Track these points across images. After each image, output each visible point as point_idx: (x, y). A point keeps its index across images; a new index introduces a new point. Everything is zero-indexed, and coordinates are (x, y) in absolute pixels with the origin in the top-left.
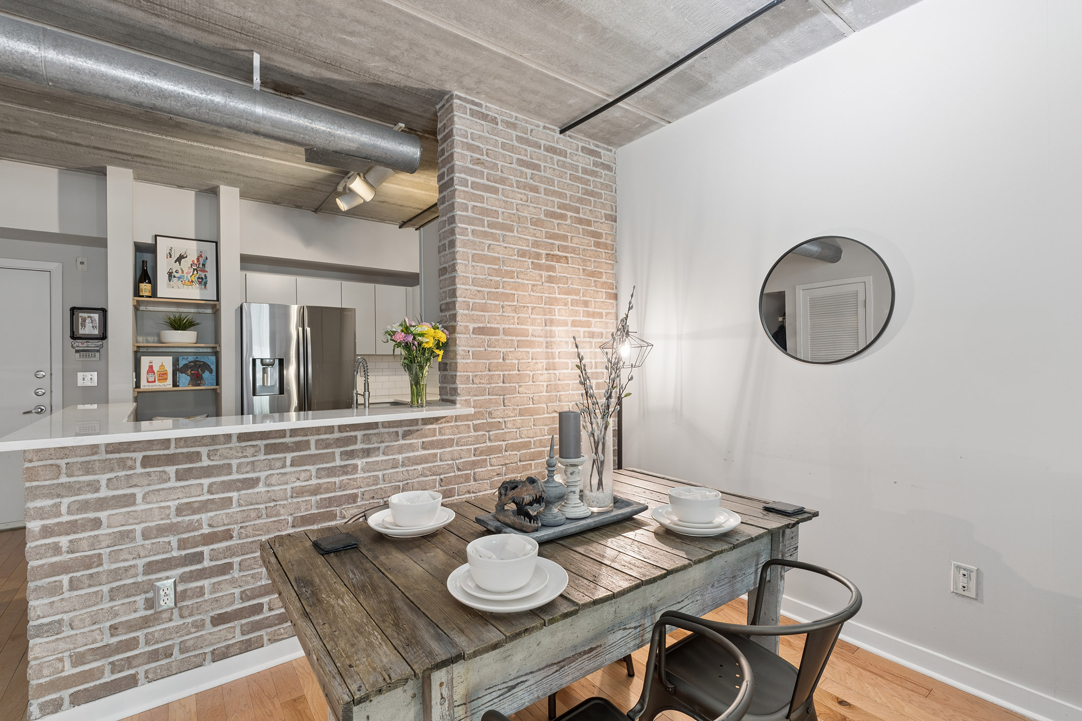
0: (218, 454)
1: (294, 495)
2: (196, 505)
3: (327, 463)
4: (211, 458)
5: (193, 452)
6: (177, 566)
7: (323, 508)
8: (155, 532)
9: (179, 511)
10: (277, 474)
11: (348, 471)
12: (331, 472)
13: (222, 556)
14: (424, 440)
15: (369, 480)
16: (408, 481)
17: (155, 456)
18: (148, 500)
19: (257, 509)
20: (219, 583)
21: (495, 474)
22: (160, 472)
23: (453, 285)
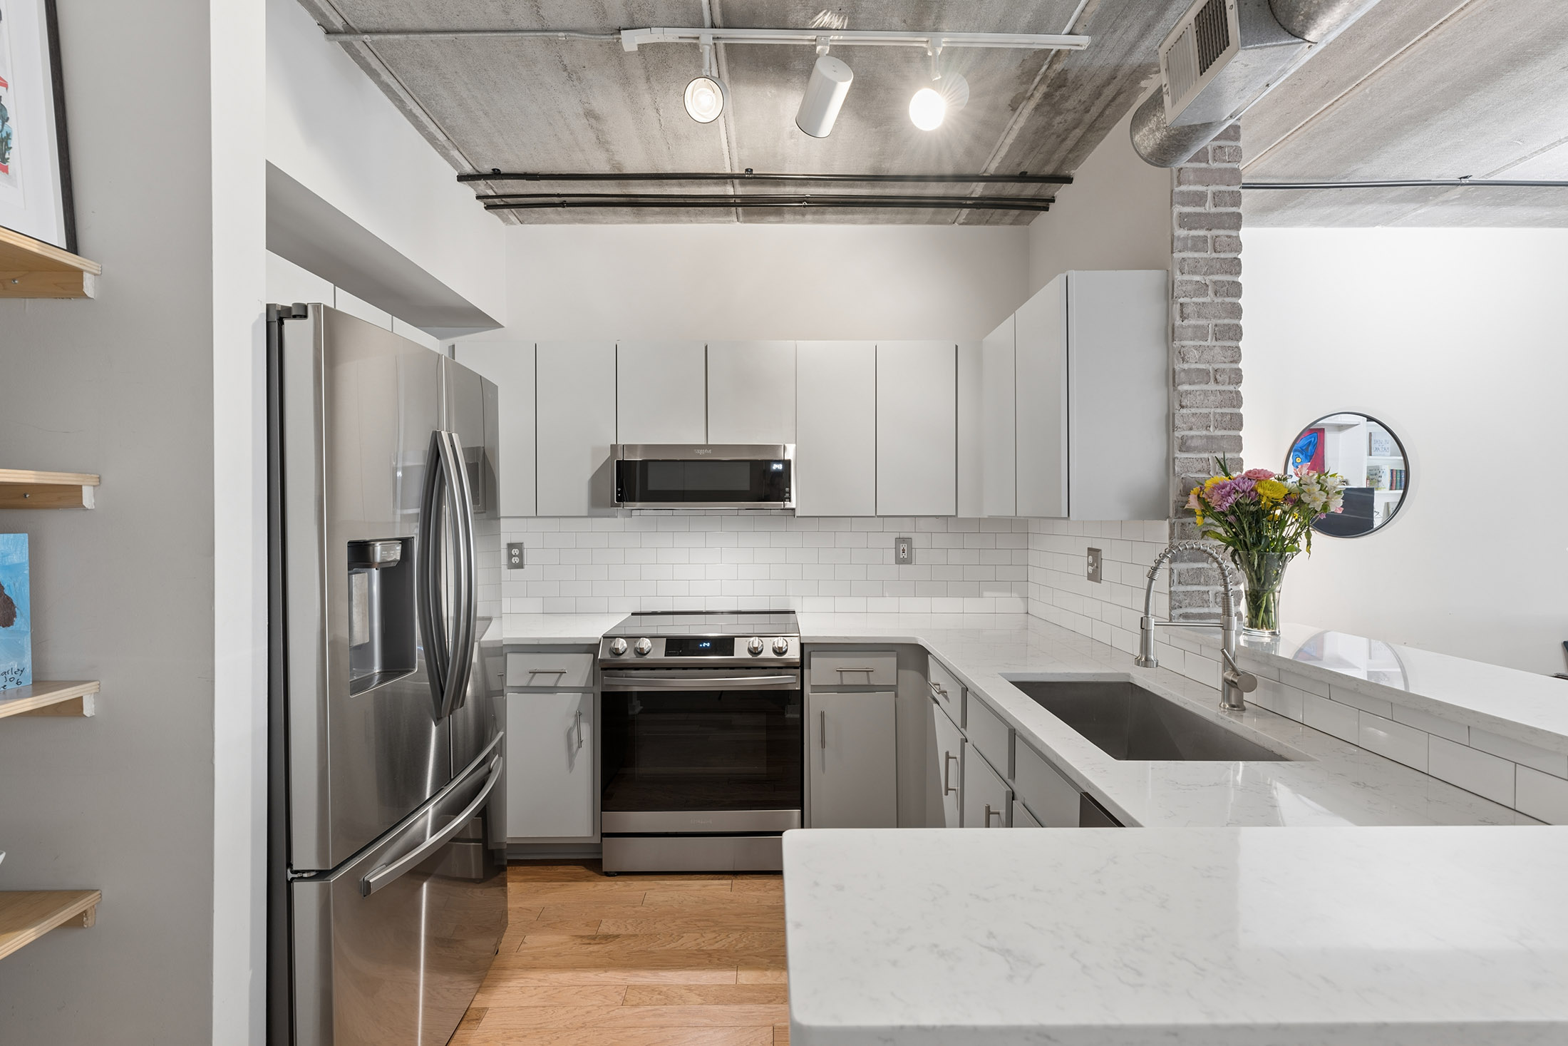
23: (1234, 407)
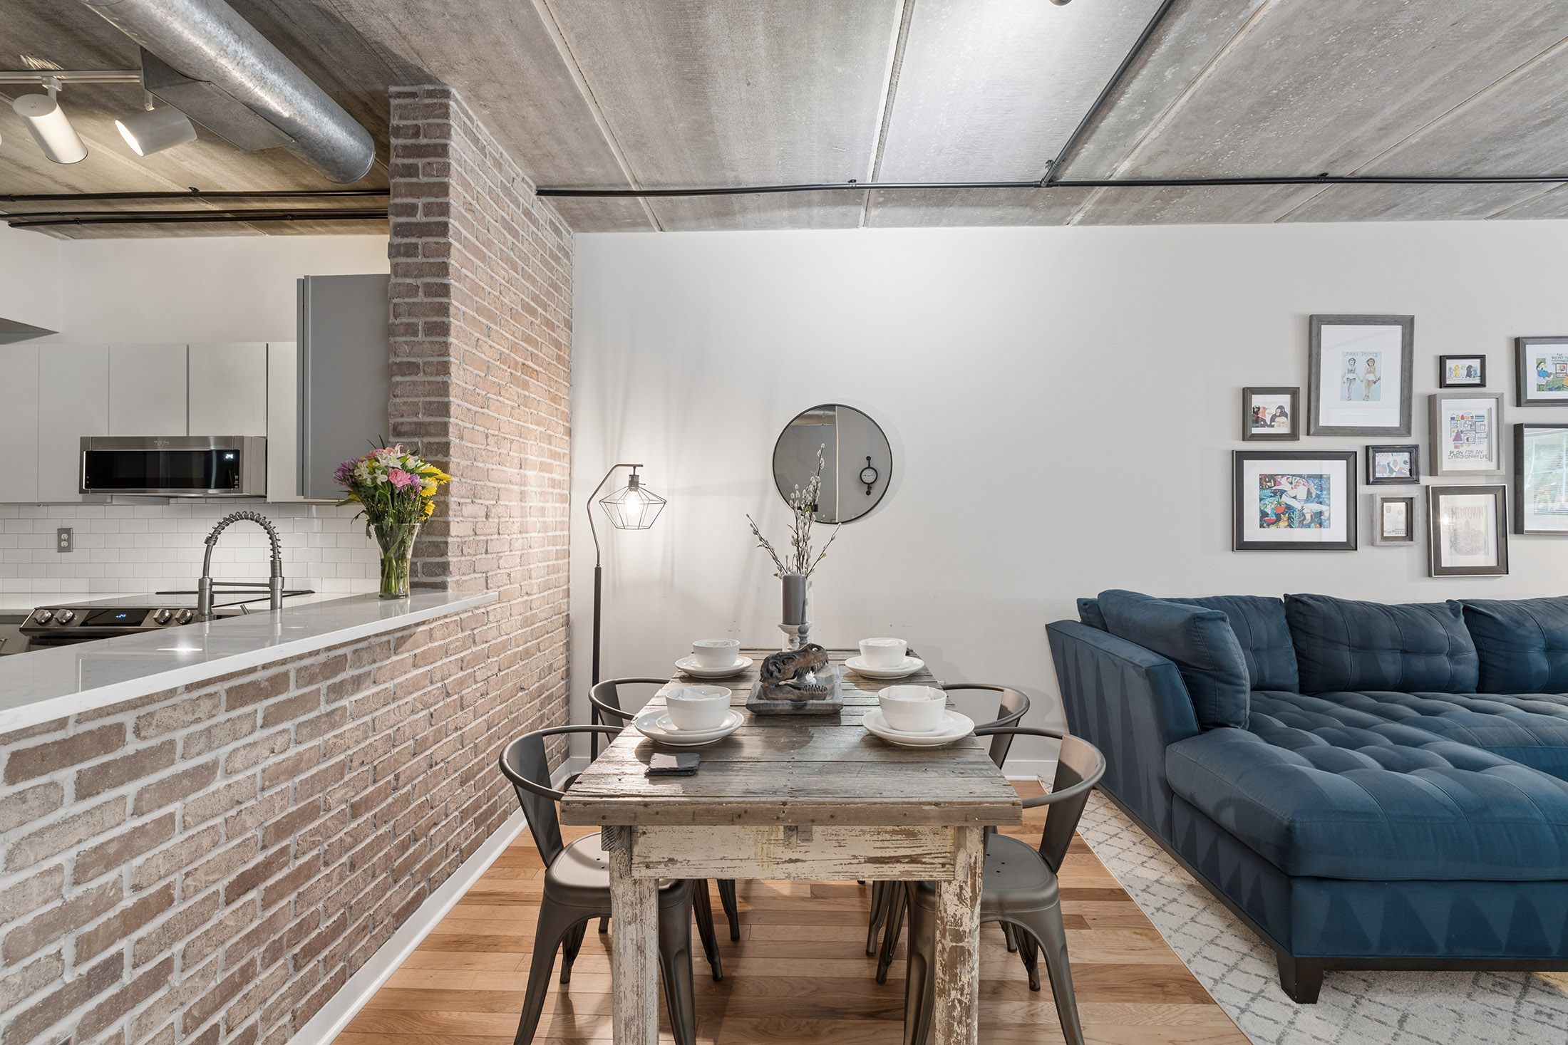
0: (154, 723)
1: (267, 783)
2: (112, 849)
3: (310, 711)
4: (142, 735)
5: (111, 726)
6: (72, 1006)
7: (304, 800)
8: (31, 938)
9: (81, 872)
10: (244, 747)
11: (335, 722)
12: (314, 727)
13: (154, 948)
14: (417, 651)
15: (358, 733)
16: (400, 725)
17: (36, 748)
18: (19, 861)
19: (213, 827)
20: (148, 1012)
21: (479, 695)
22: (45, 786)
23: (441, 396)
